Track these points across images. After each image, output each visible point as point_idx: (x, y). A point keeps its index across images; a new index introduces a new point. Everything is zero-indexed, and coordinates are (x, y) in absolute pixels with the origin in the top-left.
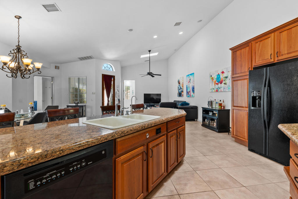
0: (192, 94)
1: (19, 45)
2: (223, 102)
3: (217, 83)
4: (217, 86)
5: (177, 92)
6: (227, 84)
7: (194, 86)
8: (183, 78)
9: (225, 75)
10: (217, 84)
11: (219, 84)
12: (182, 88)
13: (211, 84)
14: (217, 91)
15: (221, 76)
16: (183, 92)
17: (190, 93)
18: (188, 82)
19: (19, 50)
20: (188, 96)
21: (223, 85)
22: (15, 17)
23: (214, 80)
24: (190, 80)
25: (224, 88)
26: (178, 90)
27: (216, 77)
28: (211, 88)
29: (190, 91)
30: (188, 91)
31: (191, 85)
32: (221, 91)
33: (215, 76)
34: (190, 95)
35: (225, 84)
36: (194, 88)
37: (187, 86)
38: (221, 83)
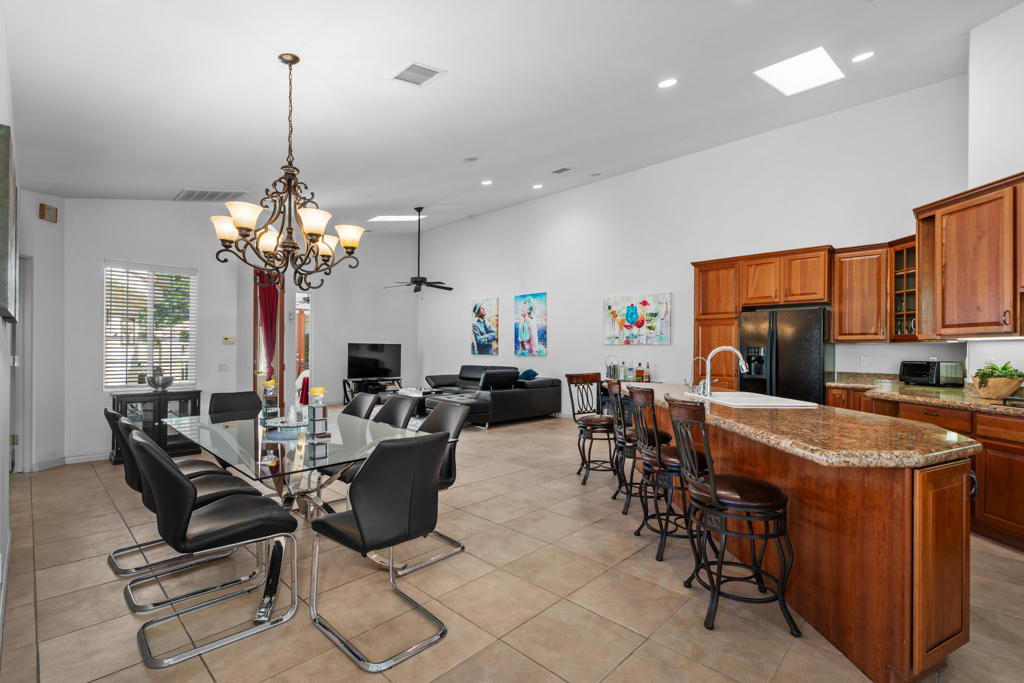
0: (537, 346)
1: (290, 163)
2: (648, 367)
3: (627, 323)
4: (627, 332)
5: (471, 339)
6: (658, 329)
7: (546, 328)
8: (498, 300)
9: (650, 309)
10: (626, 326)
11: (635, 328)
12: (493, 329)
13: (608, 327)
14: (627, 342)
15: (639, 311)
16: (497, 340)
17: (531, 346)
18: (524, 316)
19: (289, 181)
20: (520, 352)
21: (644, 330)
22: (281, 57)
23: (619, 318)
24: (531, 309)
25: (648, 338)
26: (476, 335)
27: (625, 311)
28: (608, 334)
29: (529, 341)
30: (520, 340)
31: (534, 325)
32: (639, 343)
33: (621, 309)
34: (531, 351)
35: (650, 328)
36: (545, 333)
37: (516, 324)
38: (640, 325)
